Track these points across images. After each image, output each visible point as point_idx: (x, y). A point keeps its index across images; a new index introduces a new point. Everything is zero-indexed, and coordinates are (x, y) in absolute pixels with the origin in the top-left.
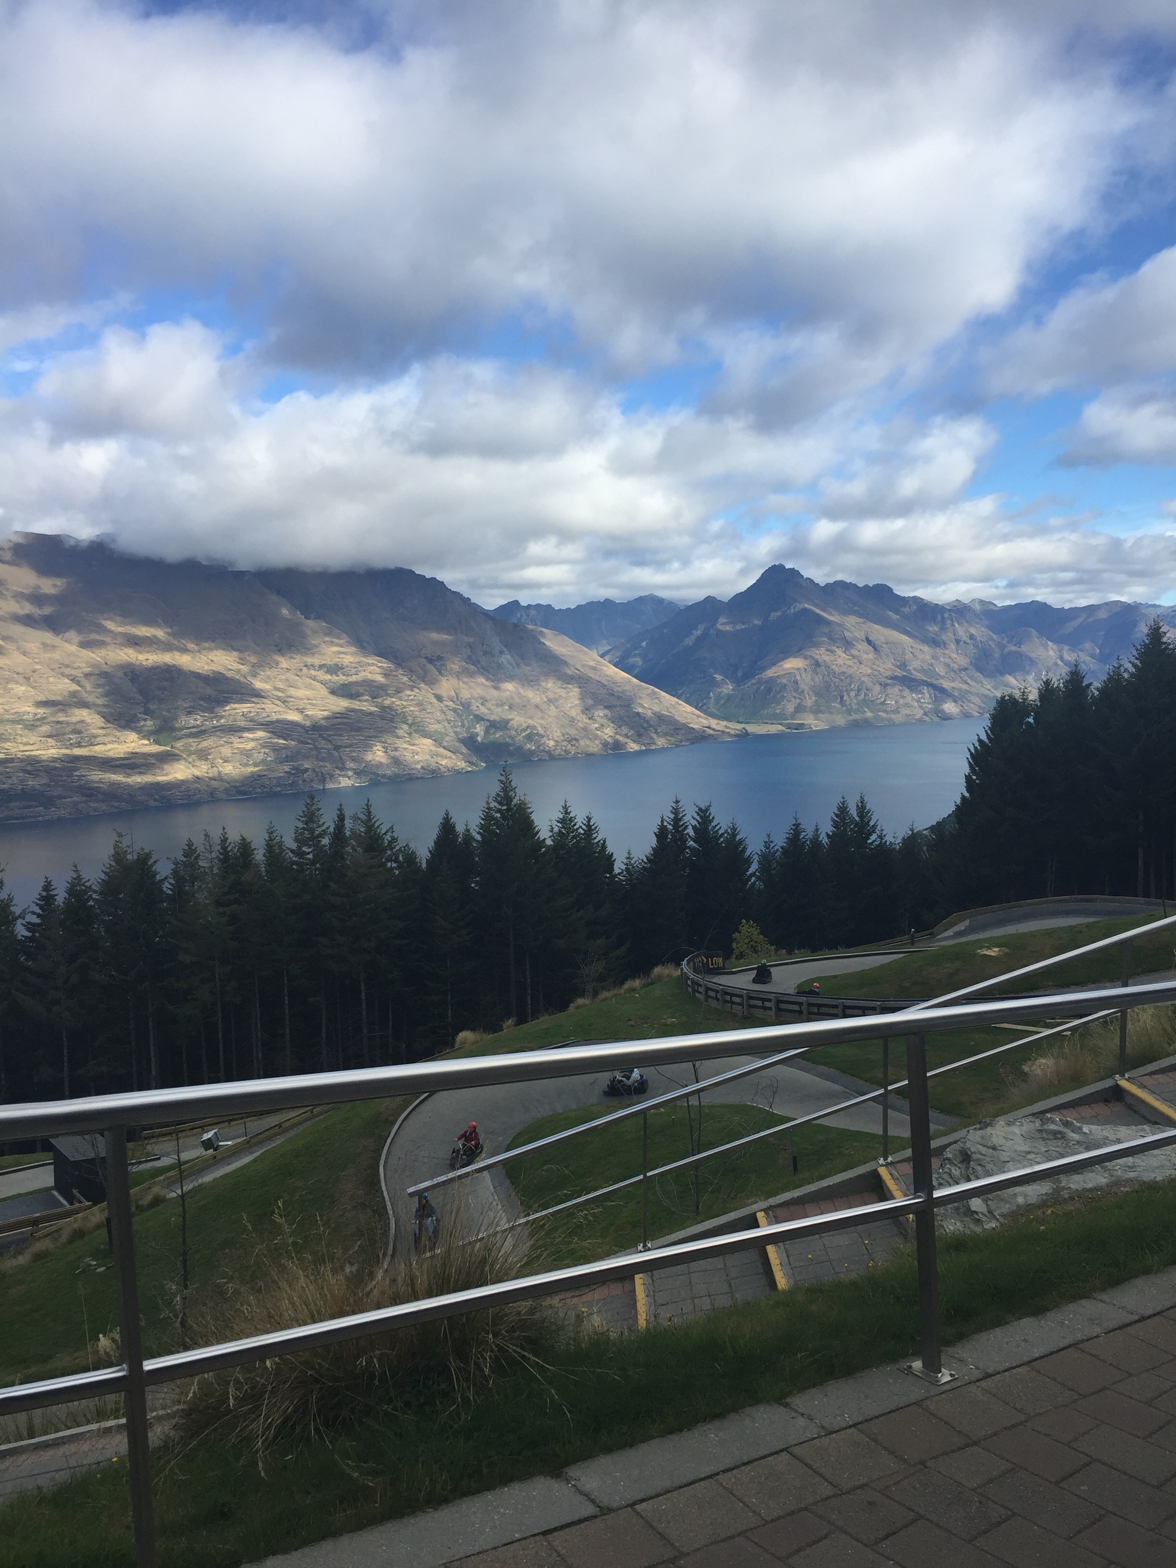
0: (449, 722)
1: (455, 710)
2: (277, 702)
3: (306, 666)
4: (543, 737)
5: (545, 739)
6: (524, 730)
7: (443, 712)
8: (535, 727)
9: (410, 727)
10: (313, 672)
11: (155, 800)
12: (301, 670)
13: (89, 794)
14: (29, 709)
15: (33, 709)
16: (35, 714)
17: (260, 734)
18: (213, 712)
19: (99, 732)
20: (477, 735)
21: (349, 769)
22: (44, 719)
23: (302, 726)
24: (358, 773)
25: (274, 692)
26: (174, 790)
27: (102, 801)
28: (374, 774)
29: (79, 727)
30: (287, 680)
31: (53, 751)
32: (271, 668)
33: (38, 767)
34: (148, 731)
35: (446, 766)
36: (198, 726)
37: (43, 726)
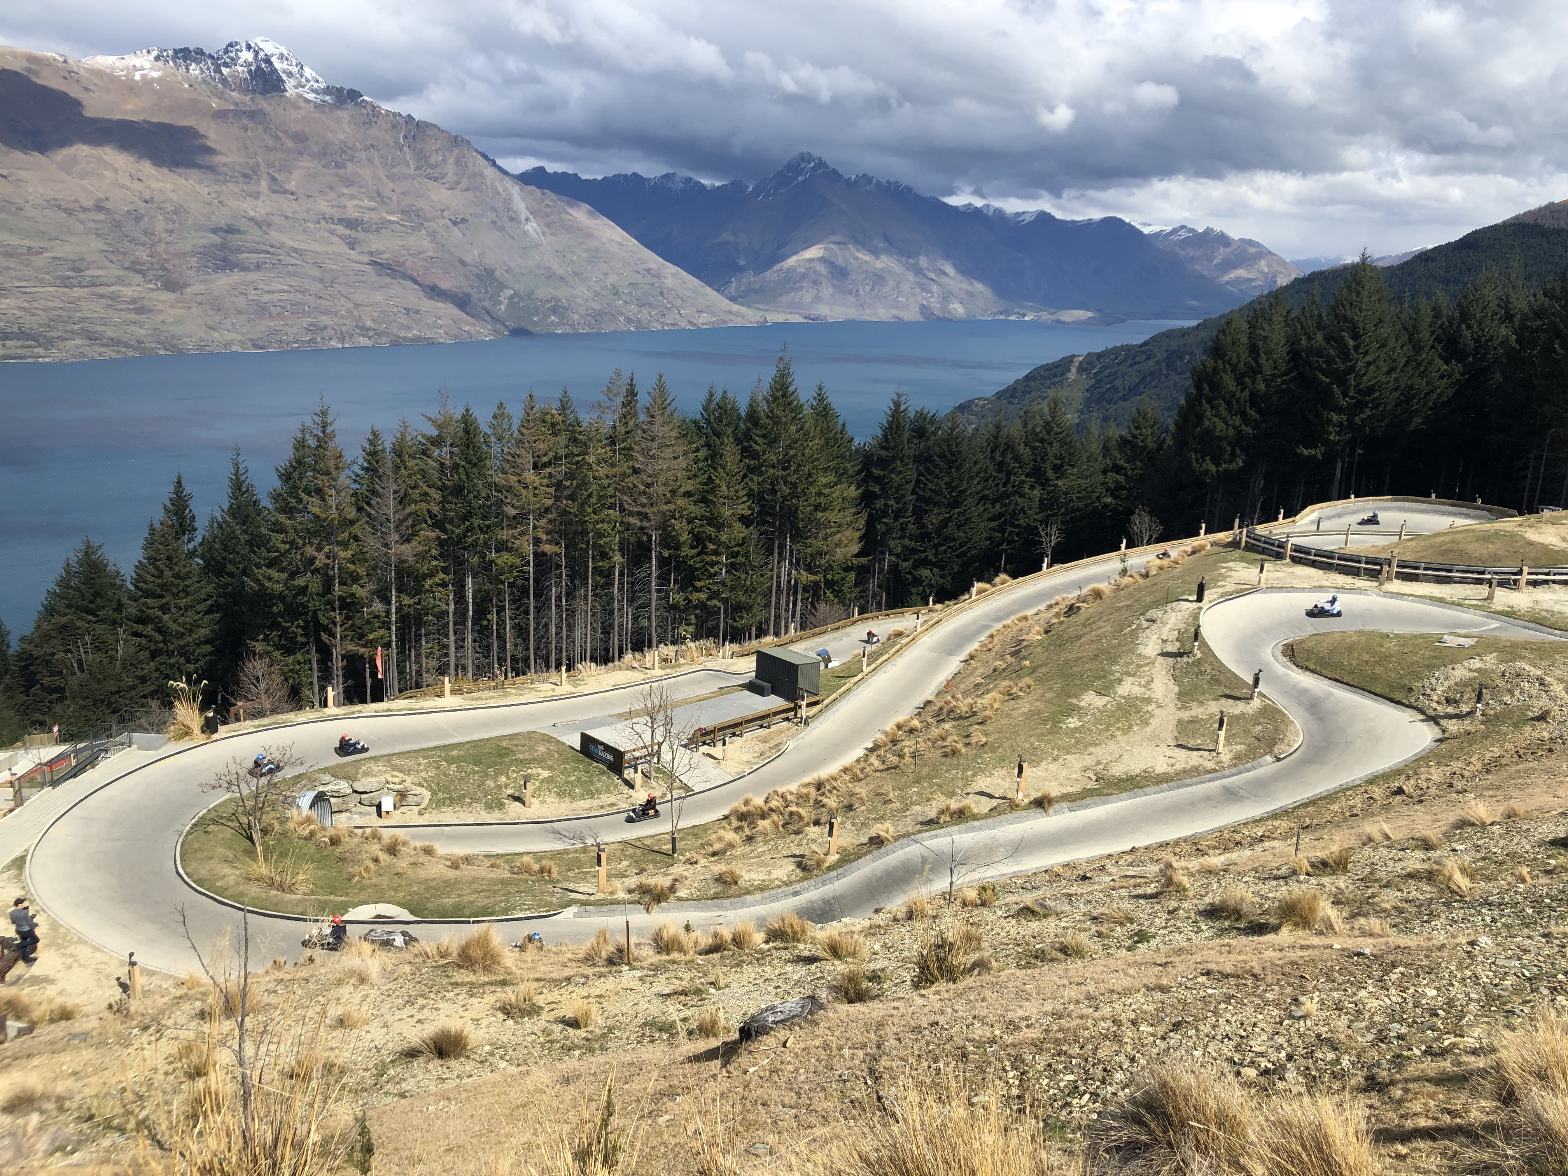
1: (477, 276)
2: (294, 254)
3: (324, 218)
4: (566, 309)
5: (569, 312)
6: (548, 301)
8: (559, 300)
10: (333, 226)
11: (166, 349)
12: (319, 222)
13: (93, 338)
14: (23, 242)
15: (27, 243)
16: (30, 248)
17: (275, 286)
18: (225, 260)
19: (101, 272)
20: (501, 303)
21: (369, 329)
22: (40, 253)
23: (321, 281)
24: (379, 334)
25: (290, 243)
26: (187, 340)
27: (107, 346)
28: (396, 335)
29: (77, 265)
30: (305, 231)
31: (51, 289)
32: (286, 218)
33: (35, 305)
34: (155, 275)
35: (469, 333)
36: (209, 274)
37: (38, 261)
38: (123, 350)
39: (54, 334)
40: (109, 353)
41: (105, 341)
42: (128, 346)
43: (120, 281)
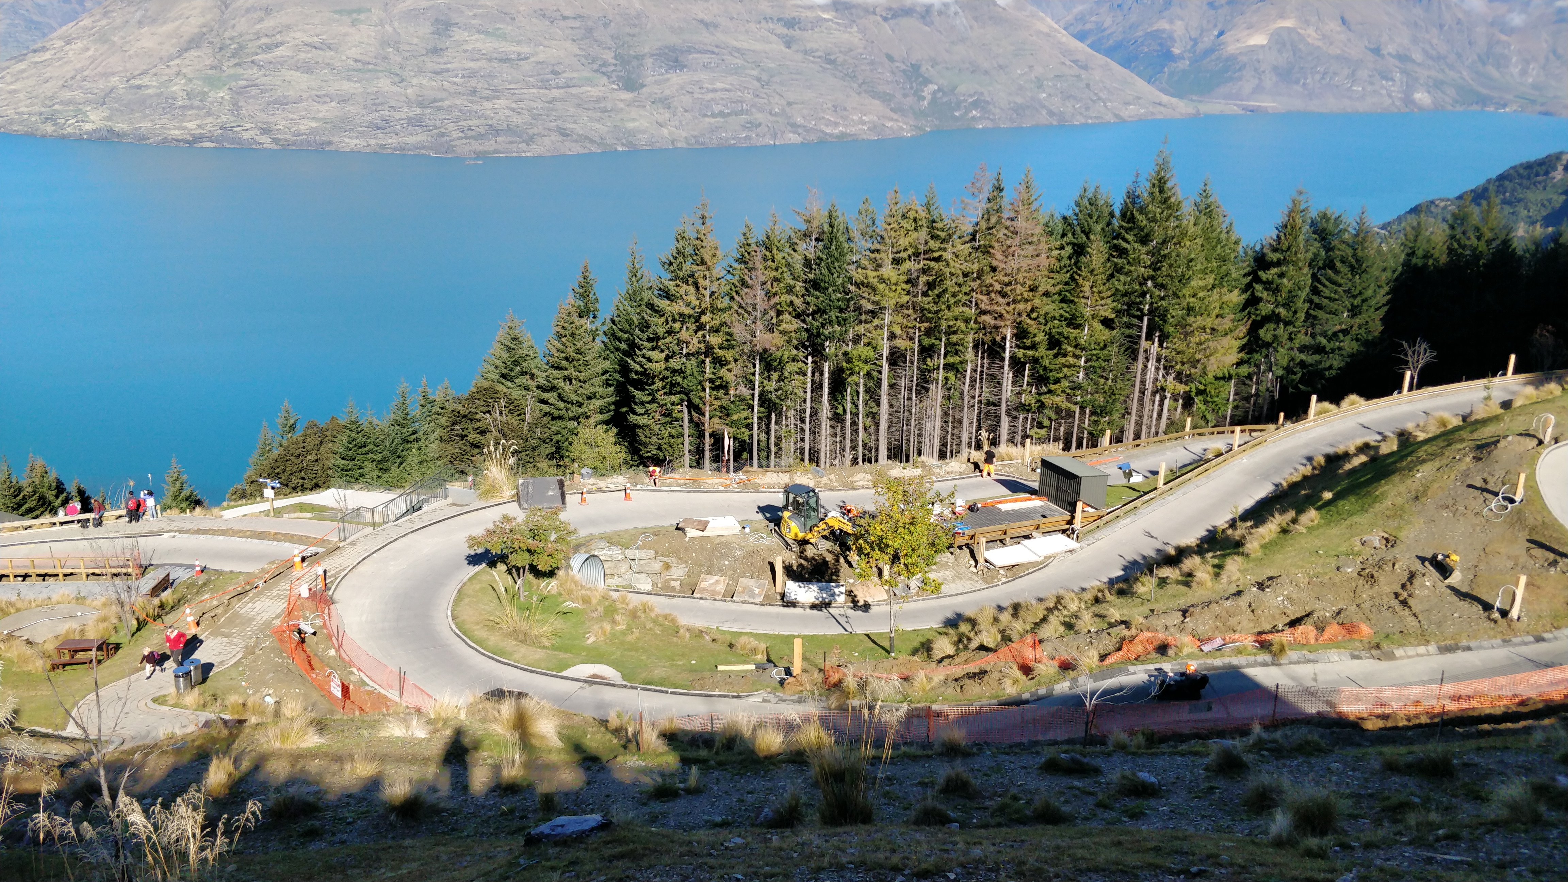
0: (898, 83)
1: (904, 71)
2: (736, 54)
3: (765, 18)
4: (988, 103)
5: (991, 107)
6: (971, 96)
7: (893, 73)
8: (982, 94)
9: (860, 86)
10: (771, 25)
11: (623, 145)
12: (760, 22)
13: (564, 134)
14: (514, 49)
15: (518, 49)
16: (519, 54)
17: (719, 85)
18: (676, 61)
19: (575, 75)
20: (924, 98)
21: (799, 126)
22: (527, 58)
23: (759, 80)
24: (808, 130)
25: (735, 43)
26: (640, 136)
27: (576, 141)
28: (823, 132)
29: (557, 68)
30: (747, 32)
31: (534, 91)
32: (732, 19)
33: (521, 105)
34: (618, 76)
35: (891, 128)
36: (662, 74)
37: (526, 66)
38: (589, 145)
39: (536, 131)
40: (577, 149)
41: (575, 137)
42: (592, 141)
43: (590, 82)
